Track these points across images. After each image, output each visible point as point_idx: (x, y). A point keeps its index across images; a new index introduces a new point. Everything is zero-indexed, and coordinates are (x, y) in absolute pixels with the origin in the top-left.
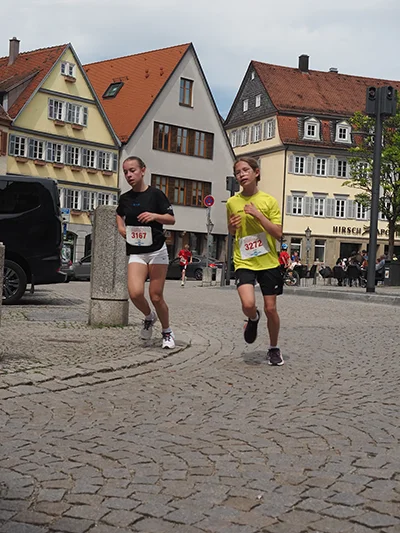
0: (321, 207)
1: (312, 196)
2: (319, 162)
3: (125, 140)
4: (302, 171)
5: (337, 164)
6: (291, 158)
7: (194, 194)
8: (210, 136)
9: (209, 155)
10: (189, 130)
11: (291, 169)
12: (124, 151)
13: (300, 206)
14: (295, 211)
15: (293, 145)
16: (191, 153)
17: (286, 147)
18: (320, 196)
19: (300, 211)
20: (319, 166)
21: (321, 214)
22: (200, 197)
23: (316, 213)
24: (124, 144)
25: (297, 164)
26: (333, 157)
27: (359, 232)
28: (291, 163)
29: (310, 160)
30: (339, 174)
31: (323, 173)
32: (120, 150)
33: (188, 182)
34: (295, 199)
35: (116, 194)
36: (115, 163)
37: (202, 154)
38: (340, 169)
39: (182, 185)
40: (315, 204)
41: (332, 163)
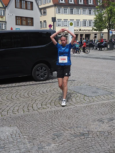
0: (66, 24)
1: (63, 20)
2: (65, 10)
3: (7, 5)
4: (60, 13)
5: (70, 10)
6: (57, 9)
7: (28, 22)
8: (32, 3)
9: (32, 9)
10: (25, 1)
11: (57, 12)
12: (6, 9)
13: (60, 24)
14: (59, 25)
15: (57, 5)
16: (26, 8)
17: (55, 5)
18: (66, 20)
19: (60, 25)
20: (65, 11)
21: (66, 26)
22: (30, 23)
23: (65, 26)
24: (6, 6)
25: (58, 11)
26: (69, 8)
27: (77, 31)
28: (57, 10)
29: (62, 9)
30: (71, 13)
31: (66, 13)
32: (5, 8)
33: (26, 18)
34: (59, 21)
35: (5, 23)
36: (4, 13)
37: (30, 9)
38: (71, 11)
39: (25, 19)
40: (64, 23)
41: (68, 10)
